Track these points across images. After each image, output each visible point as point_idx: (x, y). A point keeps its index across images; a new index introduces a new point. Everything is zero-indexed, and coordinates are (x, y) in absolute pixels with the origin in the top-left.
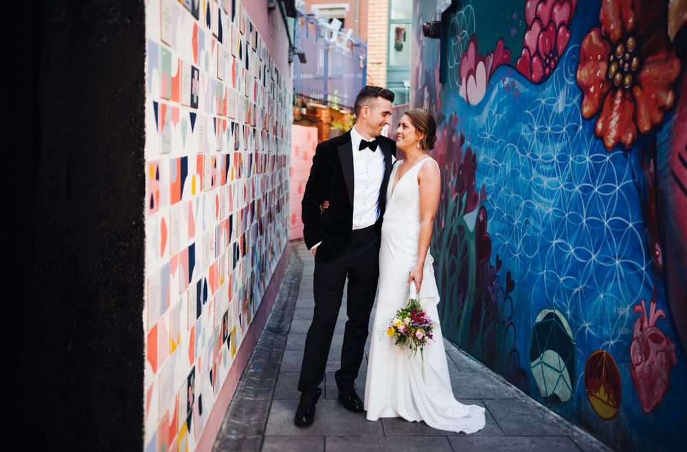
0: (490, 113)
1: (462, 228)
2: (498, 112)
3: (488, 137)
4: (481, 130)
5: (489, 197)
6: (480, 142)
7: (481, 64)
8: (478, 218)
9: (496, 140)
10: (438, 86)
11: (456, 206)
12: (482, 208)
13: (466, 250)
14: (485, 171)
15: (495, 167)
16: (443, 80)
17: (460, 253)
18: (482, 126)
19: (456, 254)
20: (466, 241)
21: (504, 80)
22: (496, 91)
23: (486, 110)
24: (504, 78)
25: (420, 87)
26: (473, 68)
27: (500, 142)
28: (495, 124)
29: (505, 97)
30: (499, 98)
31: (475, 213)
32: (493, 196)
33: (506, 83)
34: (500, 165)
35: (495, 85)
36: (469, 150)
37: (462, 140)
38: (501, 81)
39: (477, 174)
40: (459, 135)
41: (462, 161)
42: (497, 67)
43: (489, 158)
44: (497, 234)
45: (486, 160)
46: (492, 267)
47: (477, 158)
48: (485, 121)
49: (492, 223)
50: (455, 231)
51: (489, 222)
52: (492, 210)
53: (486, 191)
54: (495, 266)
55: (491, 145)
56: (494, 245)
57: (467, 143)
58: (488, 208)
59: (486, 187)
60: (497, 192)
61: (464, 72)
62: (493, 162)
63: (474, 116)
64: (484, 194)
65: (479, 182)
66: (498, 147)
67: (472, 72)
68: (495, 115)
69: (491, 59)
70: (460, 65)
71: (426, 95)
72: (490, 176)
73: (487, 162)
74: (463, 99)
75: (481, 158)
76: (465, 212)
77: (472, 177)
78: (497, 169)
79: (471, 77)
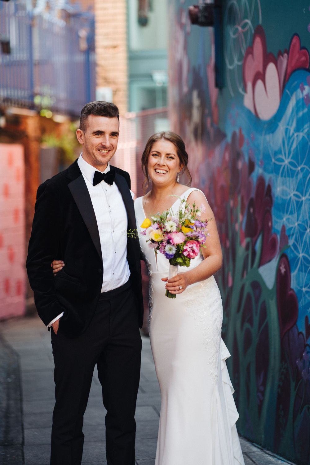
0: (287, 131)
1: (257, 285)
2: (298, 129)
3: (286, 162)
4: (276, 153)
5: (291, 242)
6: (276, 169)
7: (271, 67)
8: (278, 271)
9: (296, 167)
10: (214, 91)
11: (247, 256)
12: (284, 256)
13: (264, 313)
14: (285, 207)
15: (297, 202)
16: (220, 83)
17: (256, 319)
18: (277, 149)
19: (251, 321)
20: (264, 302)
21: (303, 89)
22: (292, 104)
23: (282, 127)
24: (303, 86)
25: (185, 89)
26: (261, 70)
27: (302, 169)
28: (294, 146)
29: (306, 110)
30: (298, 112)
31: (274, 263)
32: (296, 240)
33: (305, 92)
34: (304, 198)
35: (292, 94)
36: (261, 180)
37: (251, 166)
38: (299, 90)
39: (273, 211)
40: (247, 159)
41: (253, 195)
42: (294, 71)
43: (288, 190)
44: (304, 289)
45: (284, 193)
46: (301, 333)
47: (273, 190)
48: (280, 141)
49: (298, 277)
50: (248, 289)
51: (294, 274)
52: (296, 258)
53: (287, 233)
54: (304, 332)
55: (291, 174)
56: (301, 304)
57: (258, 171)
58: (290, 256)
59: (287, 228)
60: (302, 234)
61: (250, 75)
62: (295, 195)
63: (265, 134)
64: (285, 238)
65: (277, 222)
66: (300, 176)
67: (261, 76)
68: (293, 134)
69: (284, 61)
70: (244, 65)
71: (196, 102)
72: (291, 213)
73: (287, 195)
74: (249, 111)
75: (278, 190)
76: (261, 264)
77: (267, 217)
78: (299, 205)
79: (259, 83)
